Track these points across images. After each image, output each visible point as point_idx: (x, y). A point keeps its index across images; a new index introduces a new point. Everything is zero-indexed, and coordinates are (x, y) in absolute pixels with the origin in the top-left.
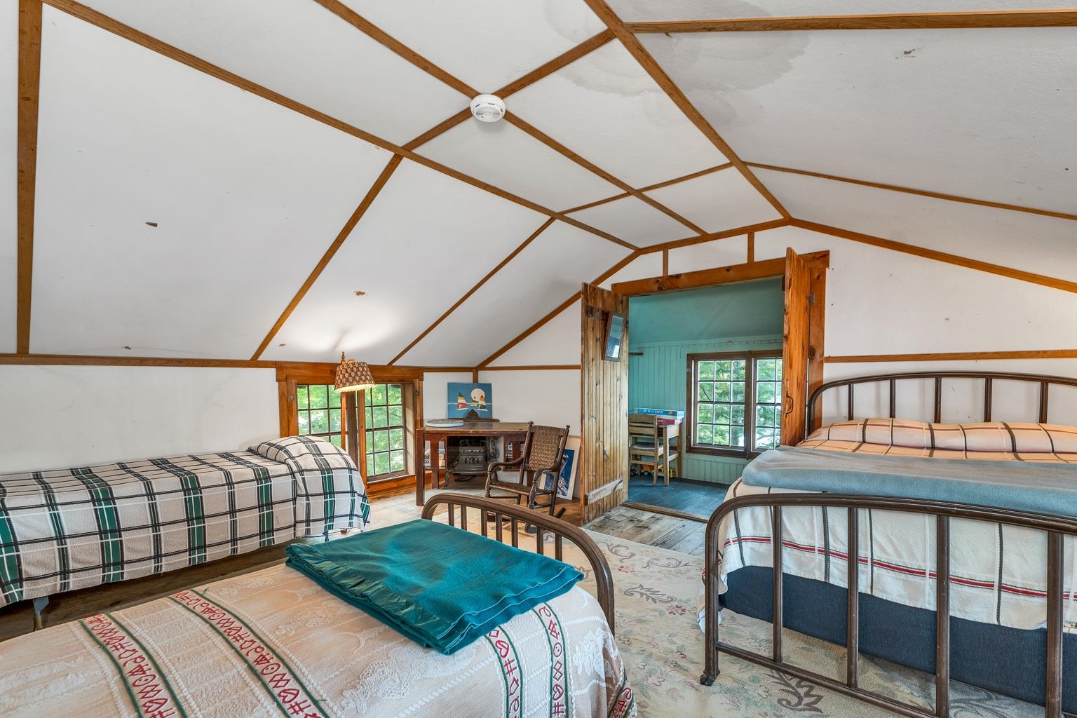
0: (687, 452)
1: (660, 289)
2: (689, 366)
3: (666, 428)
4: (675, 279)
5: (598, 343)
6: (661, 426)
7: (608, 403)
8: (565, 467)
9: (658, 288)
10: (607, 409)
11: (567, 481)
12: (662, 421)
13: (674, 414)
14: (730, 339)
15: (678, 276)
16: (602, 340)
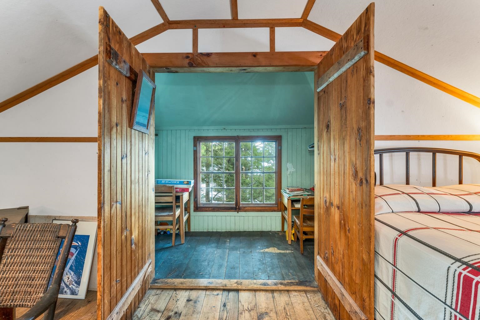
0: (195, 211)
1: (191, 65)
2: (195, 145)
3: (182, 195)
4: (205, 57)
5: (124, 105)
6: (178, 194)
7: (137, 180)
8: (76, 257)
9: (189, 63)
10: (135, 187)
11: (79, 275)
12: (178, 190)
13: (188, 183)
14: (224, 127)
15: (208, 55)
16: (129, 103)
